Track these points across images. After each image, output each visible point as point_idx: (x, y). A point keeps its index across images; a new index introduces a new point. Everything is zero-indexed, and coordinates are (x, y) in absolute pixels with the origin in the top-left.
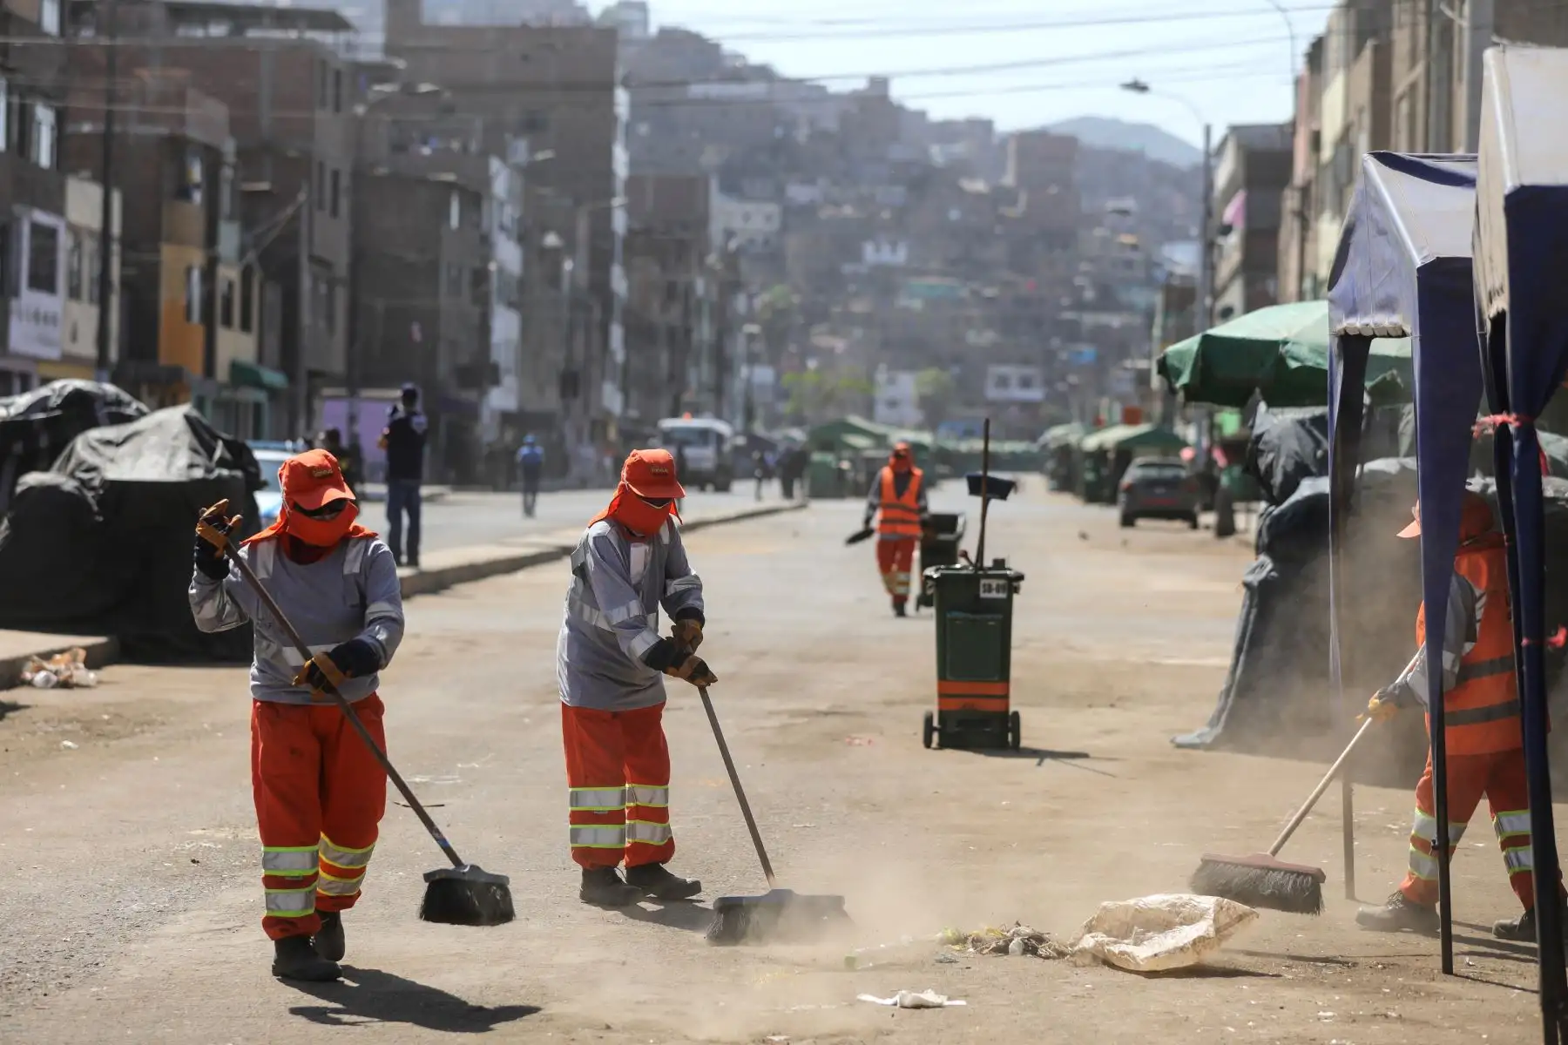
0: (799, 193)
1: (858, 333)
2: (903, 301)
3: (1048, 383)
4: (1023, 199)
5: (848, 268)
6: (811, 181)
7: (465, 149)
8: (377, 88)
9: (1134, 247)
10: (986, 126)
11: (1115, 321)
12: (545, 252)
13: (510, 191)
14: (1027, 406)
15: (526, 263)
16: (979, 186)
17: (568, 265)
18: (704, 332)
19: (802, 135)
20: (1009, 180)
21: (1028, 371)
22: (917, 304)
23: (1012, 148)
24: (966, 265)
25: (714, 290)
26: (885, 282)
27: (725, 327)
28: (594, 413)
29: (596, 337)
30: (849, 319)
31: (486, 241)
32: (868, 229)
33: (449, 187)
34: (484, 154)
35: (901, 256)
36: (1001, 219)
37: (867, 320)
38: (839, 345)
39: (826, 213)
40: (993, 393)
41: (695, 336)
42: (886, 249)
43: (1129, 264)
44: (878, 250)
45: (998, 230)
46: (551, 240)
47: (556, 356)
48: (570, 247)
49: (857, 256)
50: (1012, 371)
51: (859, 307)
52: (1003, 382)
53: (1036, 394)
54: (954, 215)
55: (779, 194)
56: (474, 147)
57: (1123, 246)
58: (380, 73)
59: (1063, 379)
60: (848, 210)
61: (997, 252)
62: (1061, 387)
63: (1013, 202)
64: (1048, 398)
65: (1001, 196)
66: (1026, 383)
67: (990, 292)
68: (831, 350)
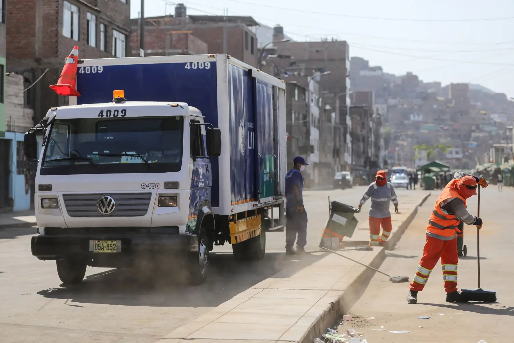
0: (392, 102)
1: (409, 140)
2: (422, 131)
3: (463, 153)
4: (454, 101)
5: (406, 122)
6: (395, 98)
7: (299, 74)
8: (270, 56)
9: (485, 114)
10: (439, 84)
11: (481, 135)
12: (325, 111)
13: (314, 89)
14: (457, 159)
15: (320, 114)
16: (442, 98)
17: (333, 115)
18: (372, 138)
19: (392, 85)
20: (450, 97)
21: (457, 149)
22: (426, 131)
23: (450, 88)
24: (438, 120)
25: (374, 125)
26: (417, 126)
27: (378, 137)
28: (342, 163)
29: (342, 138)
30: (407, 136)
31: (307, 106)
32: (411, 111)
33: (295, 85)
34: (306, 76)
35: (421, 118)
36: (448, 107)
37: (412, 136)
38: (405, 143)
39: (400, 107)
40: (449, 156)
41: (370, 139)
42: (416, 116)
43: (484, 119)
44: (414, 116)
45: (447, 110)
46: (328, 107)
47: (331, 144)
48: (334, 110)
49: (409, 119)
50: (453, 150)
51: (410, 133)
52: (451, 153)
53: (460, 156)
54: (435, 106)
55: (386, 101)
56: (302, 74)
57: (482, 114)
58: (271, 51)
59: (467, 151)
60: (405, 106)
61: (447, 116)
62: (467, 154)
63: (451, 103)
64: (463, 157)
65: (448, 101)
66: (457, 153)
67: (445, 128)
68: (403, 145)
